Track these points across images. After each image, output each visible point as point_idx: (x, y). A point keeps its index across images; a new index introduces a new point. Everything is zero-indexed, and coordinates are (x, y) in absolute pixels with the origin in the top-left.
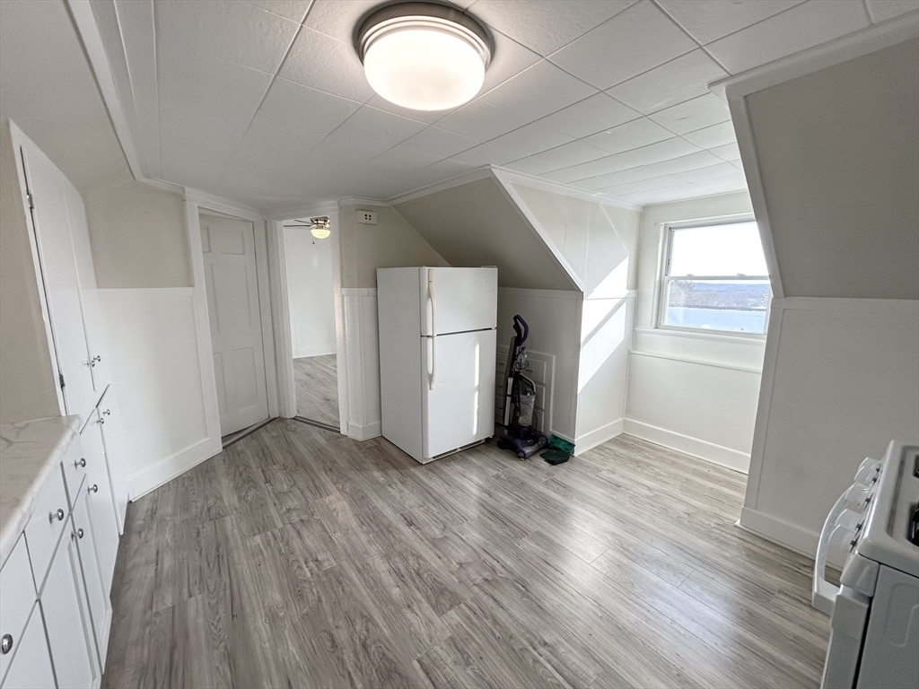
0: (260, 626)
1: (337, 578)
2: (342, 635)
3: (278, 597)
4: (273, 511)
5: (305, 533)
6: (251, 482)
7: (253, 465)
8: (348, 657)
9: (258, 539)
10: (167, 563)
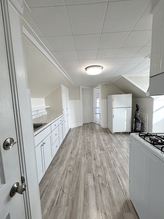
0: (78, 144)
1: (89, 143)
2: (86, 148)
3: (81, 142)
4: (85, 134)
5: (88, 137)
6: (84, 130)
7: (86, 128)
8: (86, 150)
9: (82, 136)
10: (72, 135)
